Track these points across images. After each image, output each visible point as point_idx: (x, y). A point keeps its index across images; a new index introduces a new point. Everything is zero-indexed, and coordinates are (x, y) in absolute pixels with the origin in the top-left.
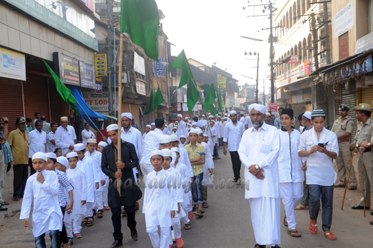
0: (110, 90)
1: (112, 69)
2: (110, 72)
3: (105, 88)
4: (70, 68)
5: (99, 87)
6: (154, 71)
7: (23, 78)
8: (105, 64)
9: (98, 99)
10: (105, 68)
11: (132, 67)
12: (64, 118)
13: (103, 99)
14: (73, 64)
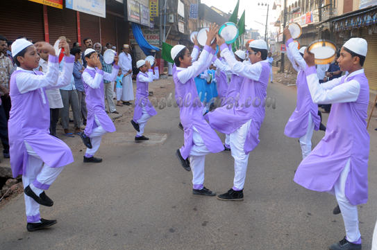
0: (161, 28)
1: (163, 11)
2: (161, 14)
3: (156, 27)
4: (134, 9)
5: (151, 25)
6: (190, 15)
7: (104, 16)
8: (157, 8)
9: (149, 35)
10: (157, 10)
11: (176, 10)
12: (126, 46)
13: (153, 35)
14: (136, 6)
